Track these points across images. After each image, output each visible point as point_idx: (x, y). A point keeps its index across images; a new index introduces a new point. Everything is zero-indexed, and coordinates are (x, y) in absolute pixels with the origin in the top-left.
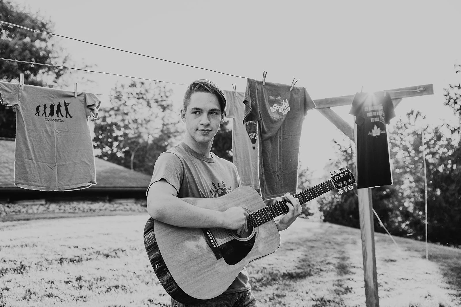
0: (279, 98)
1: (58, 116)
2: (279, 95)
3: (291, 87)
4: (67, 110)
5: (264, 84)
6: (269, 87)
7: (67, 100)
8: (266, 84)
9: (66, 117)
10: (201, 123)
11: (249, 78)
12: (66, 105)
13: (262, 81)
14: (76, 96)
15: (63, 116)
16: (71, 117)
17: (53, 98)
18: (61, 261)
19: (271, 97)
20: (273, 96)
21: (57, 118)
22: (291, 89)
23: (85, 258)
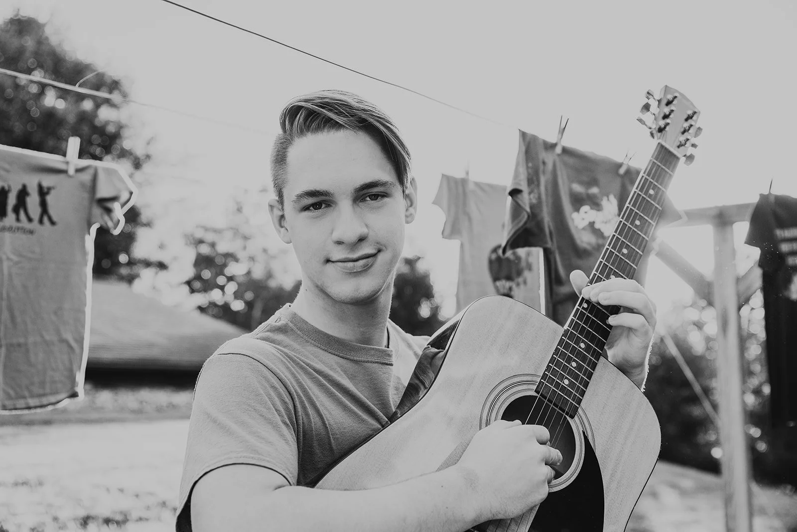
0: (594, 190)
1: (18, 220)
2: (594, 182)
3: (620, 165)
4: (43, 204)
5: (558, 150)
6: (571, 160)
7: (47, 181)
8: (565, 151)
9: (41, 221)
10: (336, 236)
11: (523, 130)
12: (43, 193)
13: (554, 141)
14: (71, 171)
15: (30, 220)
16: (53, 223)
17: (7, 171)
18: (85, 521)
19: (578, 188)
20: (581, 183)
21: (15, 224)
22: (622, 171)
23: (134, 515)
